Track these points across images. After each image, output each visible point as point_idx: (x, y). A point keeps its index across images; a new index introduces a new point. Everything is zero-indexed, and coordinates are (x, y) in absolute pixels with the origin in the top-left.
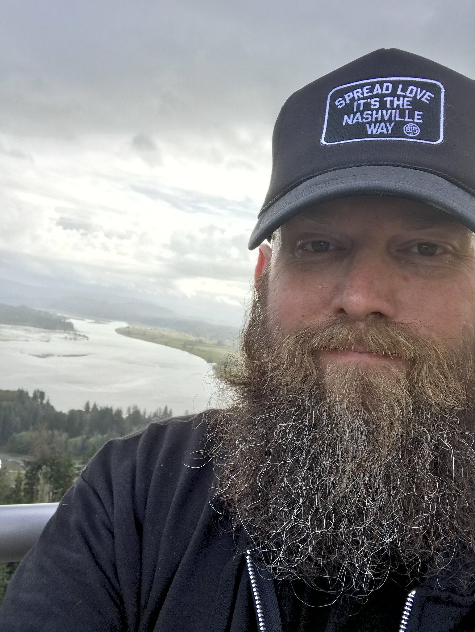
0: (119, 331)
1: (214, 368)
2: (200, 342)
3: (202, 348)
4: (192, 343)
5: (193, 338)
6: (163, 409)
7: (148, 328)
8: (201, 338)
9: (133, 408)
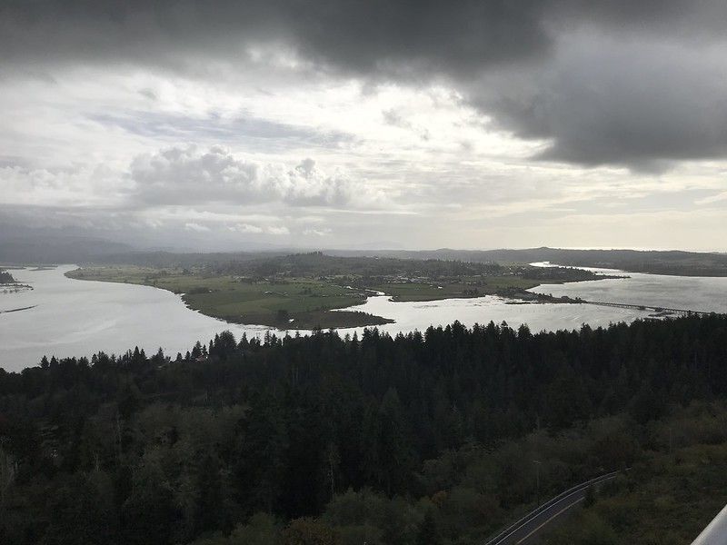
0: (68, 275)
1: (183, 298)
2: (164, 274)
3: (167, 280)
4: (155, 276)
5: (156, 271)
6: (133, 350)
7: (104, 268)
8: (164, 269)
9: (99, 355)
